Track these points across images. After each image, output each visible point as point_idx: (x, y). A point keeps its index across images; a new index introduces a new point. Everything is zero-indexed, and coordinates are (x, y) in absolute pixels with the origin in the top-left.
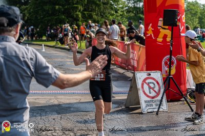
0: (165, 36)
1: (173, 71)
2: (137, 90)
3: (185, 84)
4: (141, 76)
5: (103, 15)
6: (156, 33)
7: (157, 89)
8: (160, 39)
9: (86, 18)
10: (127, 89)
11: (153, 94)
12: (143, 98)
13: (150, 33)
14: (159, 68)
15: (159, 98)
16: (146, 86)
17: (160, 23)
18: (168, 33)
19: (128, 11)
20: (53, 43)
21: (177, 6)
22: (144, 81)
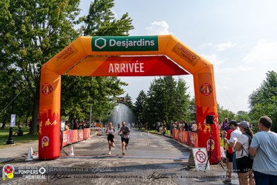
0: (208, 129)
1: (213, 148)
2: (193, 158)
3: (220, 155)
4: (195, 150)
5: (178, 117)
6: (203, 127)
7: (204, 158)
8: (205, 131)
9: (170, 119)
10: (188, 157)
11: (202, 160)
12: (197, 163)
13: (200, 127)
14: (205, 146)
15: (206, 162)
16: (198, 156)
17: (205, 122)
18: (209, 127)
19: (191, 115)
20: (153, 131)
21: (214, 114)
22: (197, 153)
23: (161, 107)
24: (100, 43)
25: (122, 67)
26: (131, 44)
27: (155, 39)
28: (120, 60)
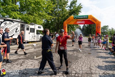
23: (91, 30)
24: (76, 17)
25: (80, 22)
26: (82, 17)
27: (88, 16)
28: (79, 21)
